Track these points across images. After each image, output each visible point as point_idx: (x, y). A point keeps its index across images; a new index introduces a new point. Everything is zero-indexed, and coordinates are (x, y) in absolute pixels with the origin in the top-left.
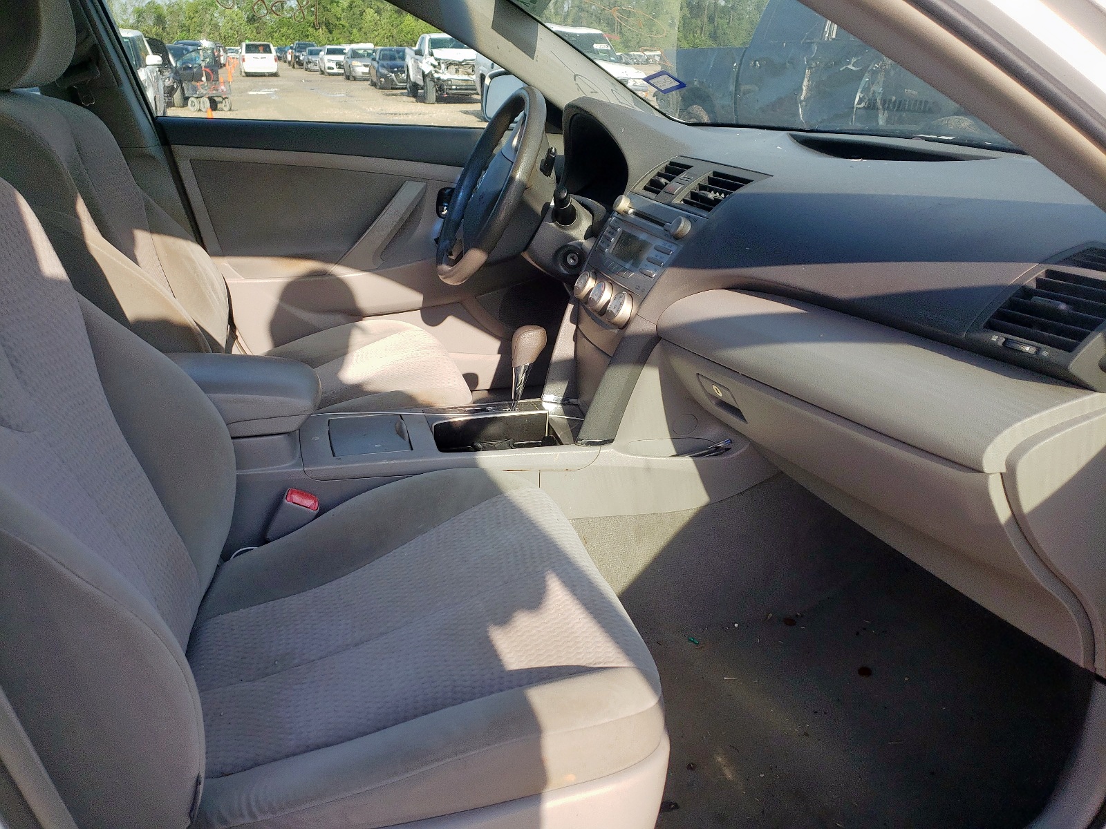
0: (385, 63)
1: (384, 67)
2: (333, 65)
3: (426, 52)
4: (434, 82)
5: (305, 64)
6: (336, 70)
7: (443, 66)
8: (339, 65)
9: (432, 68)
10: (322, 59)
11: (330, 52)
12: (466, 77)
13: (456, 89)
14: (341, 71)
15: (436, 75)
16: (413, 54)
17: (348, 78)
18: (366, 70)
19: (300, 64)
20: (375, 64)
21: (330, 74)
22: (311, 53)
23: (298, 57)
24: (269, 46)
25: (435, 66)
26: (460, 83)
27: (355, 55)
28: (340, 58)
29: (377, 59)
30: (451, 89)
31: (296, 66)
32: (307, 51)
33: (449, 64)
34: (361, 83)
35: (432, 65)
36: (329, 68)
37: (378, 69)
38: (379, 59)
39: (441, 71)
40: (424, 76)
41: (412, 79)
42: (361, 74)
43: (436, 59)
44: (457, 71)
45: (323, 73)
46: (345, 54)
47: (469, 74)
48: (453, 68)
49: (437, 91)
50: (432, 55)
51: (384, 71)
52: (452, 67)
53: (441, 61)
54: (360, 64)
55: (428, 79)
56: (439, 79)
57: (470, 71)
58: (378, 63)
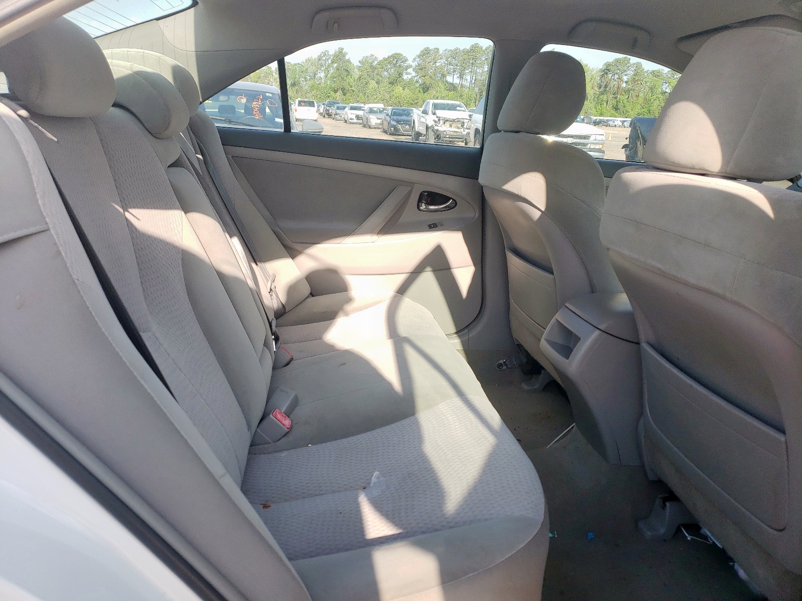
0: (395, 117)
1: (395, 120)
2: (354, 117)
3: (430, 112)
4: (434, 132)
5: (333, 115)
6: (355, 121)
7: (441, 122)
8: (358, 117)
9: (433, 123)
10: (346, 113)
11: (352, 108)
12: (457, 130)
13: (449, 138)
14: (361, 121)
15: (436, 128)
16: (420, 113)
17: (364, 126)
18: (379, 121)
19: (329, 115)
20: (388, 119)
21: (351, 123)
22: (338, 108)
23: (328, 110)
24: (313, 102)
25: (435, 122)
26: (452, 133)
27: (371, 111)
28: (360, 113)
29: (390, 115)
30: (445, 137)
31: (326, 116)
32: (336, 107)
33: (446, 121)
34: (374, 130)
35: (434, 120)
36: (351, 119)
37: (390, 121)
38: (391, 115)
39: (440, 125)
40: (427, 128)
41: (416, 129)
42: (374, 124)
43: (437, 117)
44: (451, 126)
45: (346, 122)
46: (363, 110)
47: (459, 128)
48: (448, 124)
49: (435, 138)
50: (434, 114)
51: (394, 123)
52: (448, 122)
53: (441, 119)
54: (375, 117)
55: (430, 130)
56: (437, 130)
57: (460, 126)
58: (390, 117)
